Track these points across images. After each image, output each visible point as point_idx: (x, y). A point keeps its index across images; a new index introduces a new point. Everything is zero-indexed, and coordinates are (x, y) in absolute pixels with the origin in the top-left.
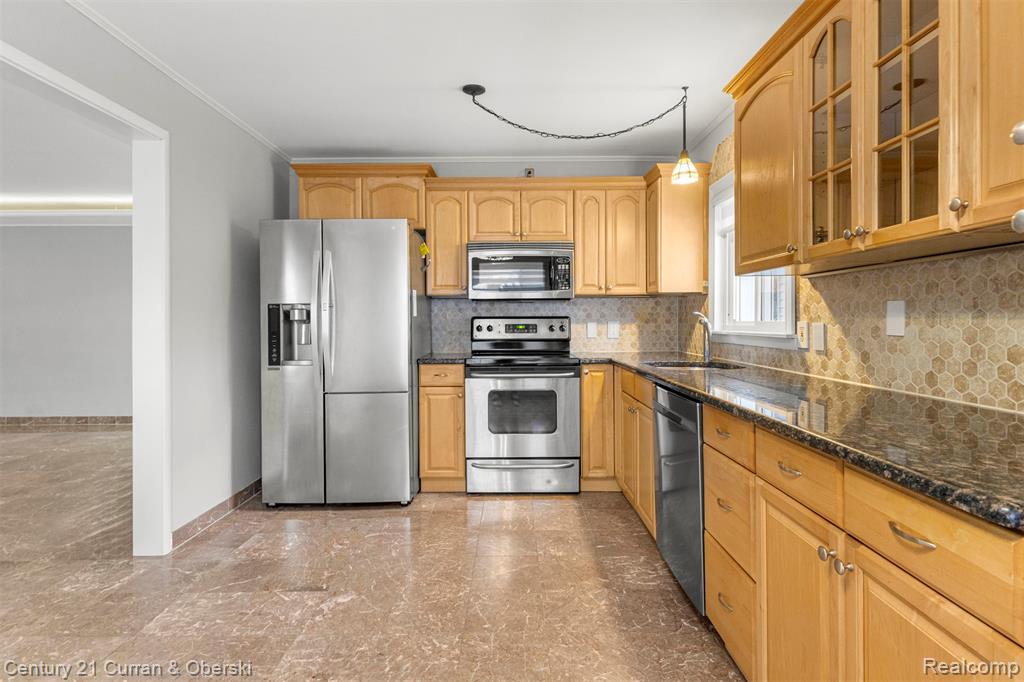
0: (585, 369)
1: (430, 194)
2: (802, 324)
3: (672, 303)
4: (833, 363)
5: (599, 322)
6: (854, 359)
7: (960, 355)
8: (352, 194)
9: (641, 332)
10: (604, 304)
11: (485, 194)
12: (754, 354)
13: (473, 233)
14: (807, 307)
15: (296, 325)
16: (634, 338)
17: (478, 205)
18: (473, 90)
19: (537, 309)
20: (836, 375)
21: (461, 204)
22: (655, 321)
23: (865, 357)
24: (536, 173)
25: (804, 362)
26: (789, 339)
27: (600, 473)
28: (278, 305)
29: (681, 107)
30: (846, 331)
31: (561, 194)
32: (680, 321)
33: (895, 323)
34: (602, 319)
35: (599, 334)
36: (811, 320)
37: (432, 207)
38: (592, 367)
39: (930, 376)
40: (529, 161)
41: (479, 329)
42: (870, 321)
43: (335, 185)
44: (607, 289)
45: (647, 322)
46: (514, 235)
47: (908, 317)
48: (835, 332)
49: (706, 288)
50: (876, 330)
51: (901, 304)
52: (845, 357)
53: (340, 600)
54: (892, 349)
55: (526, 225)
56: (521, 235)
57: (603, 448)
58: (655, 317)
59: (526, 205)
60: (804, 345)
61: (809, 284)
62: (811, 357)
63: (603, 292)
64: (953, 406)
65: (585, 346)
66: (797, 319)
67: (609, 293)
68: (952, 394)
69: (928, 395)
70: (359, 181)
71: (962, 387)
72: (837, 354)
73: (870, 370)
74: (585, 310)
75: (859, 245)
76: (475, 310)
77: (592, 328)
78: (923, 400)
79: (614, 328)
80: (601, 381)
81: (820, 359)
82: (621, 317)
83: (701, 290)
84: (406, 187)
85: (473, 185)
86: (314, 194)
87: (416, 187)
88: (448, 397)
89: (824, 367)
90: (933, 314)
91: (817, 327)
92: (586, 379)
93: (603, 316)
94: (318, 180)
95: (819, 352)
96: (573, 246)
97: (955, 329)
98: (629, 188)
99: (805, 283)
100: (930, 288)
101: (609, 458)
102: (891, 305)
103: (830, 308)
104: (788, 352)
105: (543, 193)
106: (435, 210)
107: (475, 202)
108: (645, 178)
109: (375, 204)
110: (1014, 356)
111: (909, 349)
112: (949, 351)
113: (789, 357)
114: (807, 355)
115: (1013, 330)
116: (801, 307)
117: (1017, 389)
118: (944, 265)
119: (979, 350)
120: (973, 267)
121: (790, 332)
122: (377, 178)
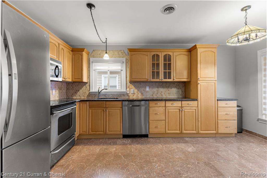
2: (128, 89)
4: (135, 95)
6: (140, 94)
9: (59, 92)
10: (51, 83)
14: (129, 87)
16: (58, 95)
20: (136, 97)
22: (62, 89)
23: (142, 94)
30: (138, 90)
33: (148, 89)
36: (130, 89)
39: (152, 95)
42: (143, 89)
45: (60, 89)
47: (149, 88)
48: (136, 91)
52: (138, 94)
54: (147, 92)
60: (128, 93)
61: (129, 83)
64: (155, 98)
66: (126, 89)
68: (155, 96)
69: (152, 97)
71: (156, 95)
72: (136, 93)
79: (54, 91)
81: (132, 95)
82: (55, 88)
83: (87, 82)
89: (133, 96)
90: (153, 88)
91: (132, 90)
93: (51, 88)
95: (132, 94)
96: (61, 63)
97: (155, 90)
100: (152, 85)
102: (147, 87)
103: (135, 87)
110: (162, 92)
111: (149, 92)
112: (155, 92)
113: (124, 95)
114: (129, 94)
115: (161, 90)
116: (127, 87)
117: (162, 95)
118: (154, 83)
119: (158, 92)
120: (157, 84)
121: (125, 91)
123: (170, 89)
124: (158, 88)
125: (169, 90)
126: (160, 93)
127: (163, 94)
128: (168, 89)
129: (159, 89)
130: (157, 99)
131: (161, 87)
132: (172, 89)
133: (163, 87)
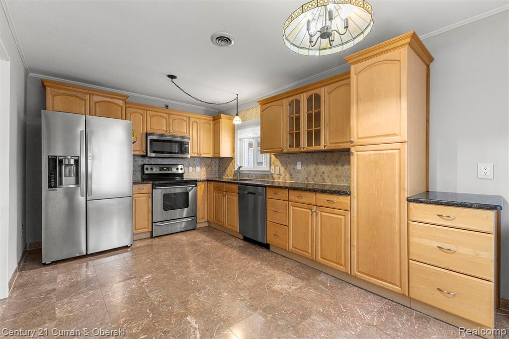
0: (198, 184)
1: (127, 109)
2: (272, 167)
3: (216, 160)
4: (282, 177)
5: (193, 167)
6: (288, 176)
7: (313, 173)
8: (83, 102)
9: (207, 170)
10: (194, 160)
11: (155, 113)
12: (254, 176)
13: (149, 128)
14: (274, 163)
15: (63, 166)
16: (204, 173)
17: (151, 117)
18: (172, 77)
19: (170, 161)
20: (283, 180)
21: (142, 115)
22: (211, 166)
23: (291, 175)
24: (169, 107)
25: (272, 177)
26: (269, 171)
27: (203, 220)
28: (56, 156)
29: (236, 100)
30: (286, 169)
31: (185, 118)
32: (219, 166)
33: (299, 167)
34: (194, 166)
35: (193, 171)
36: (275, 166)
37: (129, 115)
38: (201, 183)
39: (307, 178)
40: (167, 102)
41: (147, 169)
42: (292, 166)
43: (72, 96)
45: (209, 167)
46: (167, 131)
47: (302, 165)
48: (283, 169)
49: (234, 156)
50: (294, 169)
51: (300, 163)
52: (286, 175)
54: (298, 173)
55: (171, 128)
56: (170, 132)
57: (204, 211)
59: (171, 120)
60: (273, 173)
61: (274, 157)
62: (275, 176)
63: (199, 156)
64: (312, 184)
65: (188, 175)
66: (270, 166)
67: (201, 156)
68: (311, 181)
69: (306, 182)
70: (88, 96)
71: (313, 180)
72: (283, 174)
73: (292, 178)
74: (188, 162)
75: (302, 150)
76: (143, 161)
77: (191, 168)
78: (305, 183)
79: (198, 168)
80: (204, 187)
81: (278, 176)
82: (201, 165)
84: (115, 104)
85: (151, 109)
86: (57, 98)
87: (121, 105)
89: (279, 178)
90: (307, 165)
91: (277, 168)
92: (198, 186)
93: (194, 164)
94: (61, 91)
95: (277, 174)
96: (188, 138)
97: (312, 168)
98: (207, 120)
99: (273, 157)
100: (307, 159)
101: (206, 215)
102: (298, 163)
103: (281, 163)
104: (267, 175)
105: (177, 117)
106: (130, 116)
107: (149, 115)
108: (213, 117)
109: (98, 109)
110: (323, 173)
111: (303, 172)
112: (311, 173)
113: (268, 176)
114: (274, 175)
115: (323, 168)
116: (272, 163)
117: (324, 179)
118: (310, 155)
119: (316, 172)
120: (316, 155)
121: (268, 169)
122: (100, 97)
123: (340, 166)
124: (316, 164)
125: (337, 170)
126: (321, 176)
127: (325, 176)
128: (337, 167)
129: (318, 166)
130: (316, 187)
131: (321, 163)
132: (343, 168)
133: (326, 163)
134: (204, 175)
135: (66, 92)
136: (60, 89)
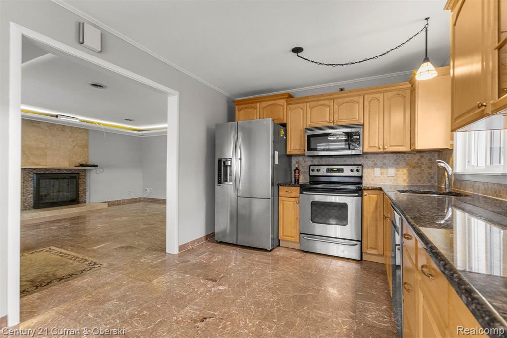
0: (365, 193)
1: (288, 106)
3: (433, 156)
5: (382, 167)
8: (256, 110)
9: (410, 174)
10: (385, 157)
11: (314, 103)
13: (309, 123)
16: (405, 177)
17: (311, 109)
18: (297, 50)
21: (302, 109)
22: (420, 167)
24: (345, 90)
27: (374, 252)
28: (222, 159)
31: (356, 98)
34: (384, 166)
35: (382, 174)
37: (290, 112)
38: (371, 192)
40: (341, 84)
41: (314, 170)
43: (249, 107)
44: (384, 148)
45: (414, 167)
49: (452, 145)
53: (221, 288)
55: (336, 116)
56: (333, 122)
57: (376, 238)
58: (420, 164)
59: (336, 106)
63: (381, 150)
65: (373, 180)
67: (385, 150)
70: (258, 104)
74: (373, 161)
76: (312, 161)
77: (377, 171)
79: (391, 171)
80: (376, 199)
82: (396, 165)
83: (449, 147)
84: (278, 105)
85: (309, 100)
86: (241, 112)
87: (282, 104)
88: (291, 203)
92: (365, 198)
93: (384, 164)
94: (243, 106)
96: (363, 126)
98: (400, 90)
101: (380, 244)
105: (346, 99)
106: (291, 114)
107: (310, 108)
108: (410, 82)
109: (265, 113)
122: (266, 102)
134: (404, 181)
135: (245, 105)
136: (242, 104)
